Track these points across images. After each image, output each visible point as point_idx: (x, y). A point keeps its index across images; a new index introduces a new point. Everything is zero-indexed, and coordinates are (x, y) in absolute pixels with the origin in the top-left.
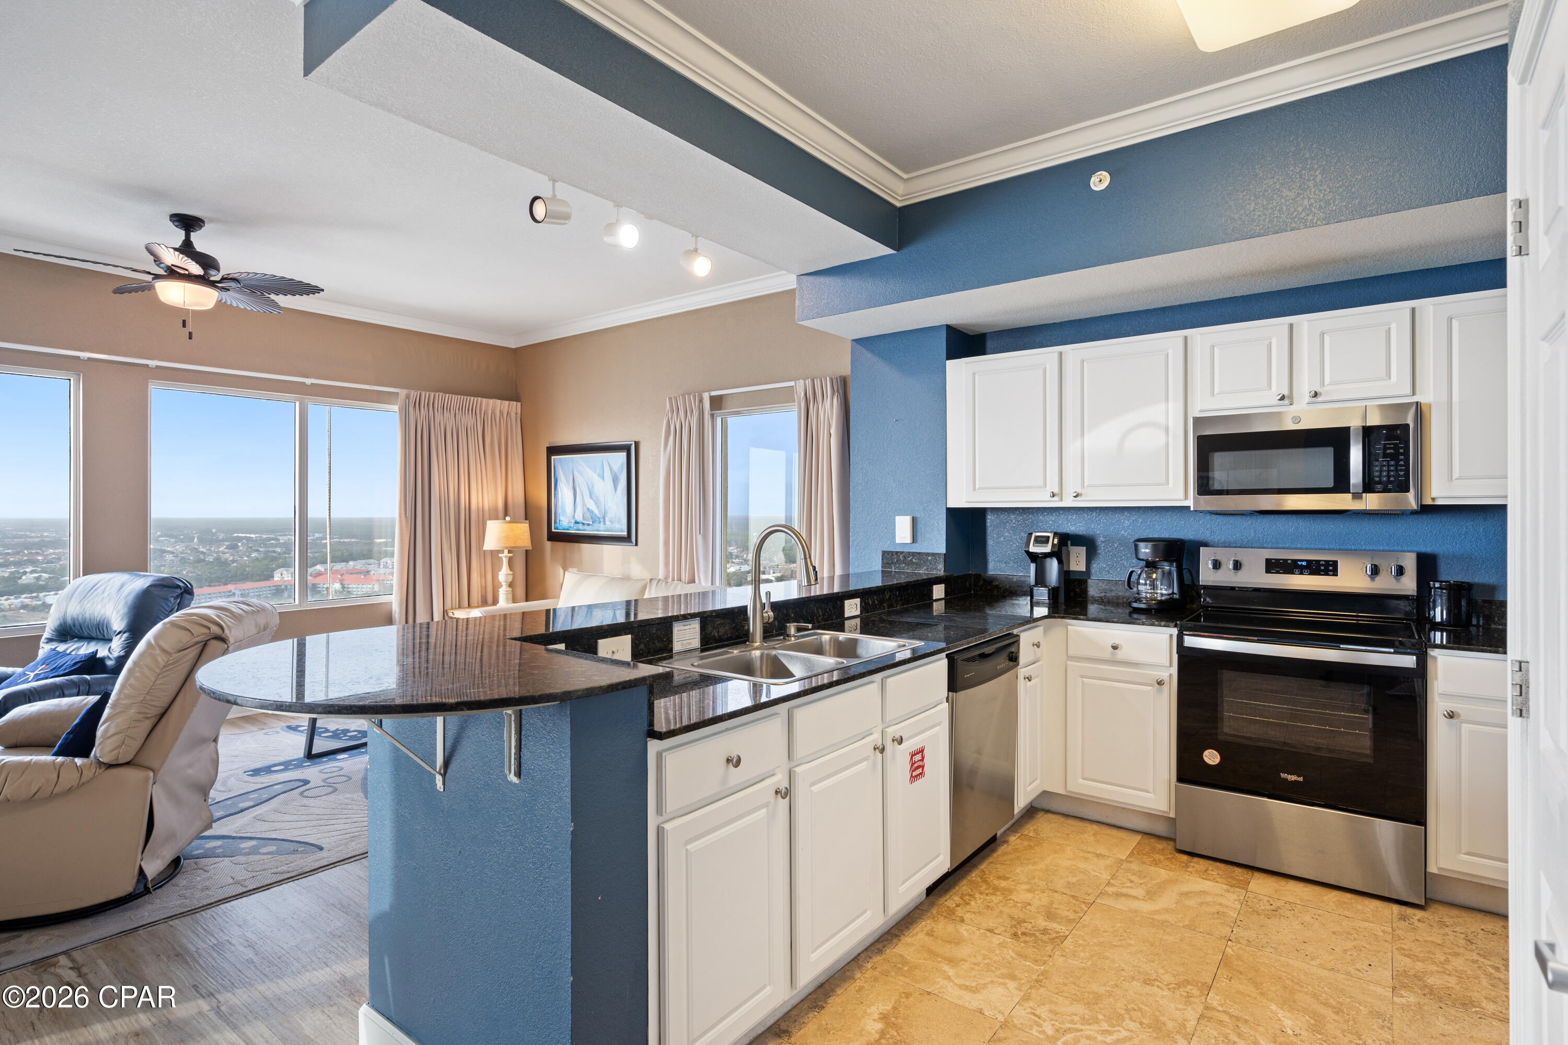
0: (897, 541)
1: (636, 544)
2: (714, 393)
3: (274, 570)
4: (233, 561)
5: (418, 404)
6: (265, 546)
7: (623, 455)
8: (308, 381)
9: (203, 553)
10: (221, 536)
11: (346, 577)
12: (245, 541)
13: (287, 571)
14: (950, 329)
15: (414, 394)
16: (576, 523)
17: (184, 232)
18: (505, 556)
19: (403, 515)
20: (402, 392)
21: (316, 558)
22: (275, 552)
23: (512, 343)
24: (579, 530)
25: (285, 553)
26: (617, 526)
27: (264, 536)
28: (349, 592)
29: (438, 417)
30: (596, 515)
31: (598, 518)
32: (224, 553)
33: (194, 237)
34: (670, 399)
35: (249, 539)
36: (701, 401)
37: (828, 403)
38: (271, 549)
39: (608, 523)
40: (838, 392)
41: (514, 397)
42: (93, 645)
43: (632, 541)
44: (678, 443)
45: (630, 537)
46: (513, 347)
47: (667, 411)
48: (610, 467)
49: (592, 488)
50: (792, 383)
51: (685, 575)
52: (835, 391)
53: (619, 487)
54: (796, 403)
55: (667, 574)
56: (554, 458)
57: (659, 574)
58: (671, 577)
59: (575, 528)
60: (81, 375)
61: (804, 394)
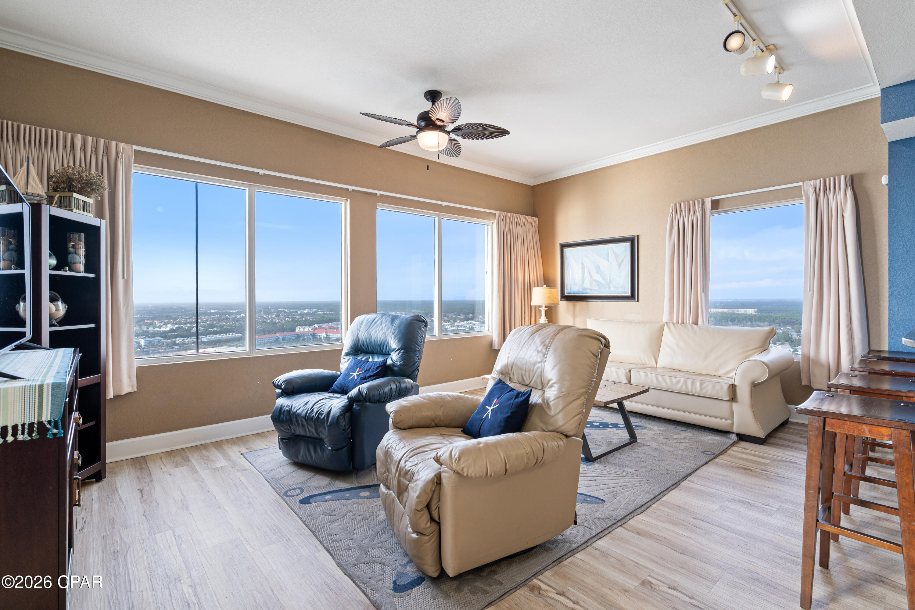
1: (638, 301)
2: (714, 198)
3: (296, 327)
4: (278, 322)
6: (292, 315)
7: (628, 244)
8: (444, 204)
9: (265, 318)
10: (273, 310)
11: (328, 330)
12: (283, 313)
13: (302, 327)
16: (585, 289)
17: (431, 102)
18: (543, 310)
20: (497, 213)
21: (315, 321)
22: (296, 318)
23: (532, 182)
24: (587, 293)
25: (300, 318)
26: (620, 290)
27: (291, 310)
28: (329, 338)
30: (602, 283)
31: (604, 285)
32: (274, 319)
33: (436, 104)
34: (676, 205)
35: (285, 312)
36: (703, 204)
37: (840, 195)
38: (294, 317)
39: (612, 288)
40: (850, 186)
41: (534, 215)
42: (380, 357)
43: (634, 299)
44: (681, 233)
45: (633, 296)
46: (532, 185)
47: (670, 213)
48: (614, 253)
49: (599, 267)
50: (801, 184)
51: (689, 320)
52: (848, 184)
53: (622, 265)
54: (804, 198)
55: (671, 319)
56: (566, 250)
57: (662, 319)
58: (675, 321)
59: (584, 292)
60: (349, 200)
61: (813, 190)
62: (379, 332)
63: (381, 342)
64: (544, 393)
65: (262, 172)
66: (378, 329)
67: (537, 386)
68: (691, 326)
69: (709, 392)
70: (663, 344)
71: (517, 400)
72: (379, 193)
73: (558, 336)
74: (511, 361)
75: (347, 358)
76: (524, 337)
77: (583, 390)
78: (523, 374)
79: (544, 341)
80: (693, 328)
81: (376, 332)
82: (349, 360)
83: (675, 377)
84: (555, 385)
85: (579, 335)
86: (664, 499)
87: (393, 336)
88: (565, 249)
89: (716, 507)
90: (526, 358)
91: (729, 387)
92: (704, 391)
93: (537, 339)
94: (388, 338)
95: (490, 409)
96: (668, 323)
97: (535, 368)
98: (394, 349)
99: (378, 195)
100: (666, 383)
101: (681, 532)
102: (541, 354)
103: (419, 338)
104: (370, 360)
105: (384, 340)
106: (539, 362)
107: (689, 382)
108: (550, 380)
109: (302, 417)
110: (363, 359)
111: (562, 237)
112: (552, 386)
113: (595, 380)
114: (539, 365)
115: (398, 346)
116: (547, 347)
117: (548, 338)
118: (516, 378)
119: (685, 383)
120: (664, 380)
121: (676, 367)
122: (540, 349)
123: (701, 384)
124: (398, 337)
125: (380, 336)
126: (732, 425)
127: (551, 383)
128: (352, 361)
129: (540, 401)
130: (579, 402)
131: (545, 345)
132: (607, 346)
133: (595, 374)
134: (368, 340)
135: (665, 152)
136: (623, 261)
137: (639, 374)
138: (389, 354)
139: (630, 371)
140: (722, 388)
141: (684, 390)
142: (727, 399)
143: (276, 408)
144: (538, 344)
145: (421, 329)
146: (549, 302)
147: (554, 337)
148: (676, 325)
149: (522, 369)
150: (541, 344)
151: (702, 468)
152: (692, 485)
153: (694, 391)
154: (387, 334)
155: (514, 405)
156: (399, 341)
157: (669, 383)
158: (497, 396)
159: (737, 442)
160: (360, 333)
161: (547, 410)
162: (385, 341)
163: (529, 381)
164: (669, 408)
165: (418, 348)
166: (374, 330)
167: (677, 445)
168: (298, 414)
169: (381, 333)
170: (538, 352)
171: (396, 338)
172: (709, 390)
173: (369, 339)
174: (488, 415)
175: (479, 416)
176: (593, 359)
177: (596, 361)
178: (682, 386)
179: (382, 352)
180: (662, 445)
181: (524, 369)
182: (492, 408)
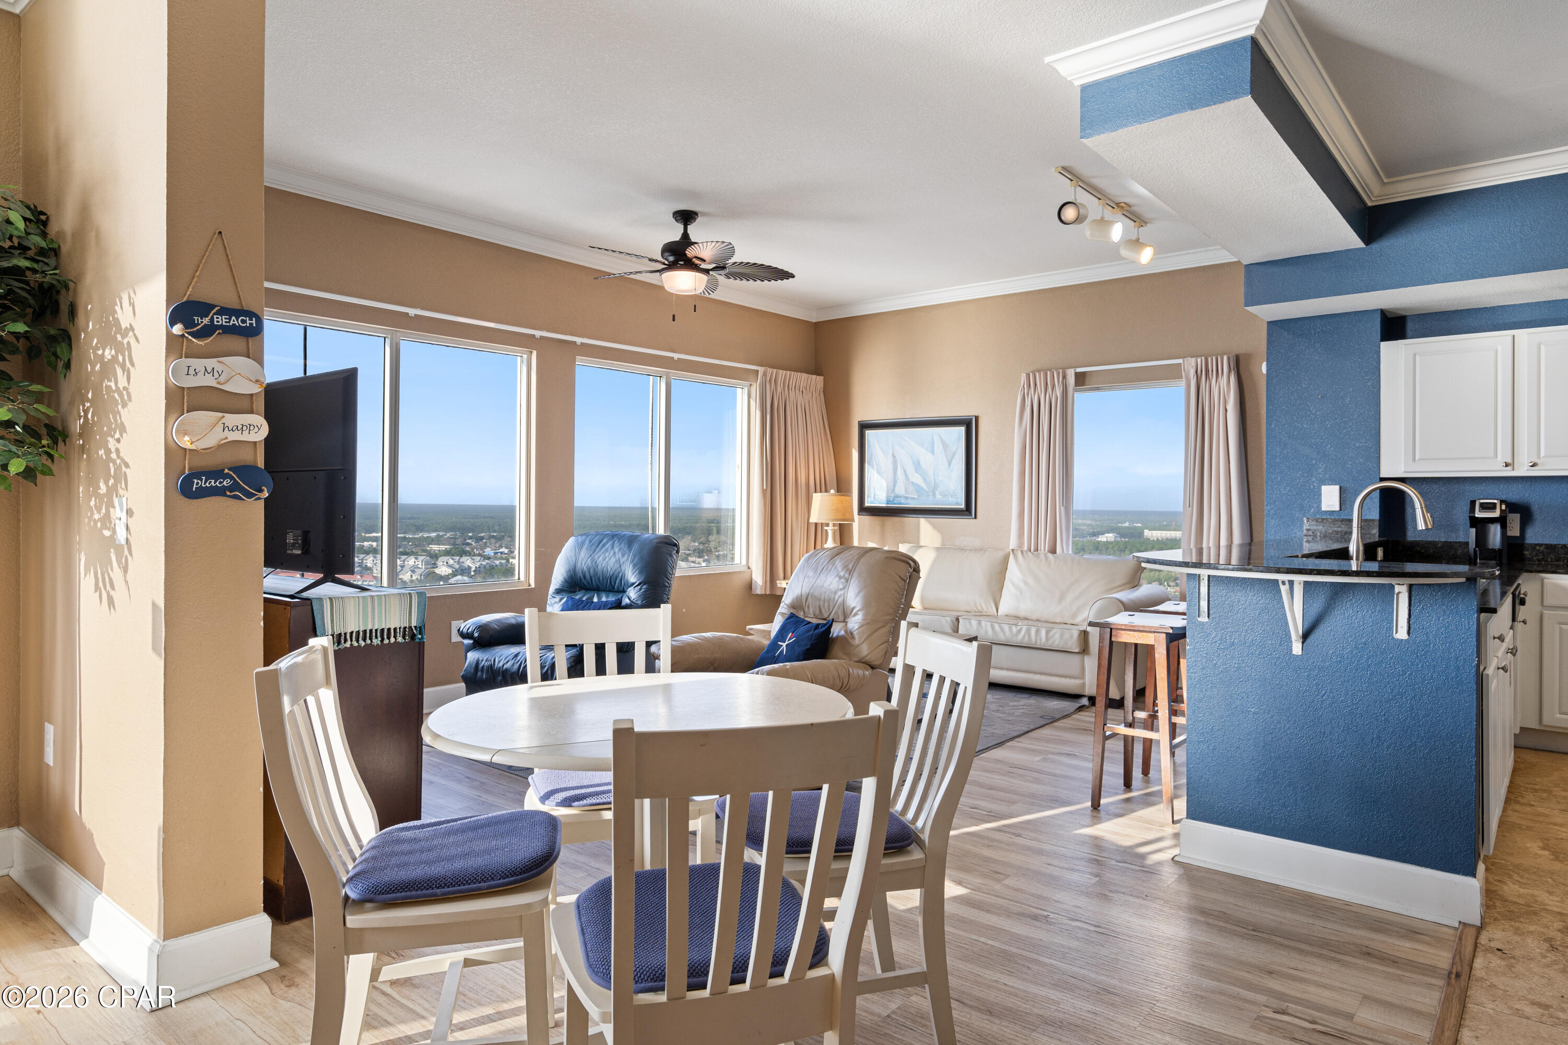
0: (1323, 509)
1: (975, 518)
2: (1079, 370)
7: (962, 430)
8: (676, 356)
14: (1383, 312)
15: (769, 371)
17: (683, 226)
18: (830, 528)
20: (761, 370)
23: (814, 318)
24: (900, 504)
30: (922, 489)
31: (926, 491)
33: (690, 229)
34: (1028, 376)
36: (1064, 377)
37: (1223, 381)
39: (938, 497)
40: (1234, 369)
41: (818, 373)
42: (611, 596)
43: (970, 514)
44: (1036, 416)
45: (968, 510)
46: (814, 321)
47: (1021, 387)
48: (943, 442)
49: (919, 462)
50: (1180, 361)
51: (1044, 546)
52: (1232, 368)
53: (954, 461)
54: (1184, 379)
55: (1020, 545)
56: (869, 433)
57: (1009, 546)
58: (1026, 548)
59: (895, 502)
60: (535, 353)
61: (1194, 371)
62: (610, 559)
63: (613, 574)
64: (846, 624)
65: (412, 312)
66: (607, 554)
67: (838, 617)
68: (1045, 555)
69: (1056, 643)
70: (1007, 583)
71: (816, 631)
72: (579, 340)
73: (862, 560)
74: (805, 591)
75: (558, 598)
76: (821, 562)
77: (889, 617)
78: (821, 606)
79: (847, 566)
80: (1047, 558)
81: (605, 559)
82: (562, 598)
83: (1016, 625)
84: (859, 613)
85: (887, 558)
86: (981, 756)
87: (631, 566)
88: (867, 432)
89: (1038, 759)
90: (825, 585)
91: (1080, 635)
92: (1050, 642)
93: (839, 564)
94: (623, 568)
95: (784, 645)
96: (1015, 551)
97: (836, 597)
98: (633, 584)
99: (579, 343)
100: (1004, 633)
101: (994, 777)
102: (843, 580)
103: (669, 569)
104: (595, 600)
105: (617, 571)
106: (841, 590)
107: (1033, 630)
108: (853, 609)
109: (513, 673)
110: (584, 599)
111: (863, 410)
112: (856, 614)
113: (902, 606)
114: (840, 593)
115: (639, 580)
116: (851, 572)
117: (851, 561)
118: (811, 612)
119: (1028, 631)
120: (1002, 630)
121: (1022, 614)
122: (842, 574)
123: (1047, 633)
124: (639, 566)
125: (612, 565)
126: (1084, 684)
127: (855, 611)
128: (567, 601)
129: (842, 633)
130: (886, 629)
131: (848, 569)
132: (917, 570)
133: (903, 600)
134: (592, 571)
135: (1015, 294)
136: (954, 454)
137: (970, 623)
138: (624, 591)
139: (958, 620)
140: (1071, 636)
141: (1026, 642)
142: (1077, 650)
143: (469, 664)
144: (840, 570)
145: (671, 556)
146: (837, 517)
147: (859, 559)
148: (1025, 553)
149: (819, 600)
150: (843, 569)
151: (1036, 730)
152: (1019, 744)
153: (1038, 643)
154: (622, 562)
155: (813, 637)
156: (640, 573)
157: (1008, 633)
158: (792, 630)
159: (1088, 707)
160: (580, 559)
161: (851, 641)
162: (619, 573)
163: (829, 613)
164: (1008, 669)
165: (668, 583)
166: (602, 556)
167: (1013, 711)
168: (506, 670)
169: (613, 560)
170: (840, 578)
171: (636, 568)
172: (1057, 640)
173: (594, 569)
174: (782, 651)
175: (770, 655)
176: (901, 583)
177: (905, 586)
178: (1024, 636)
179: (614, 587)
180: (993, 713)
181: (822, 599)
182: (787, 643)
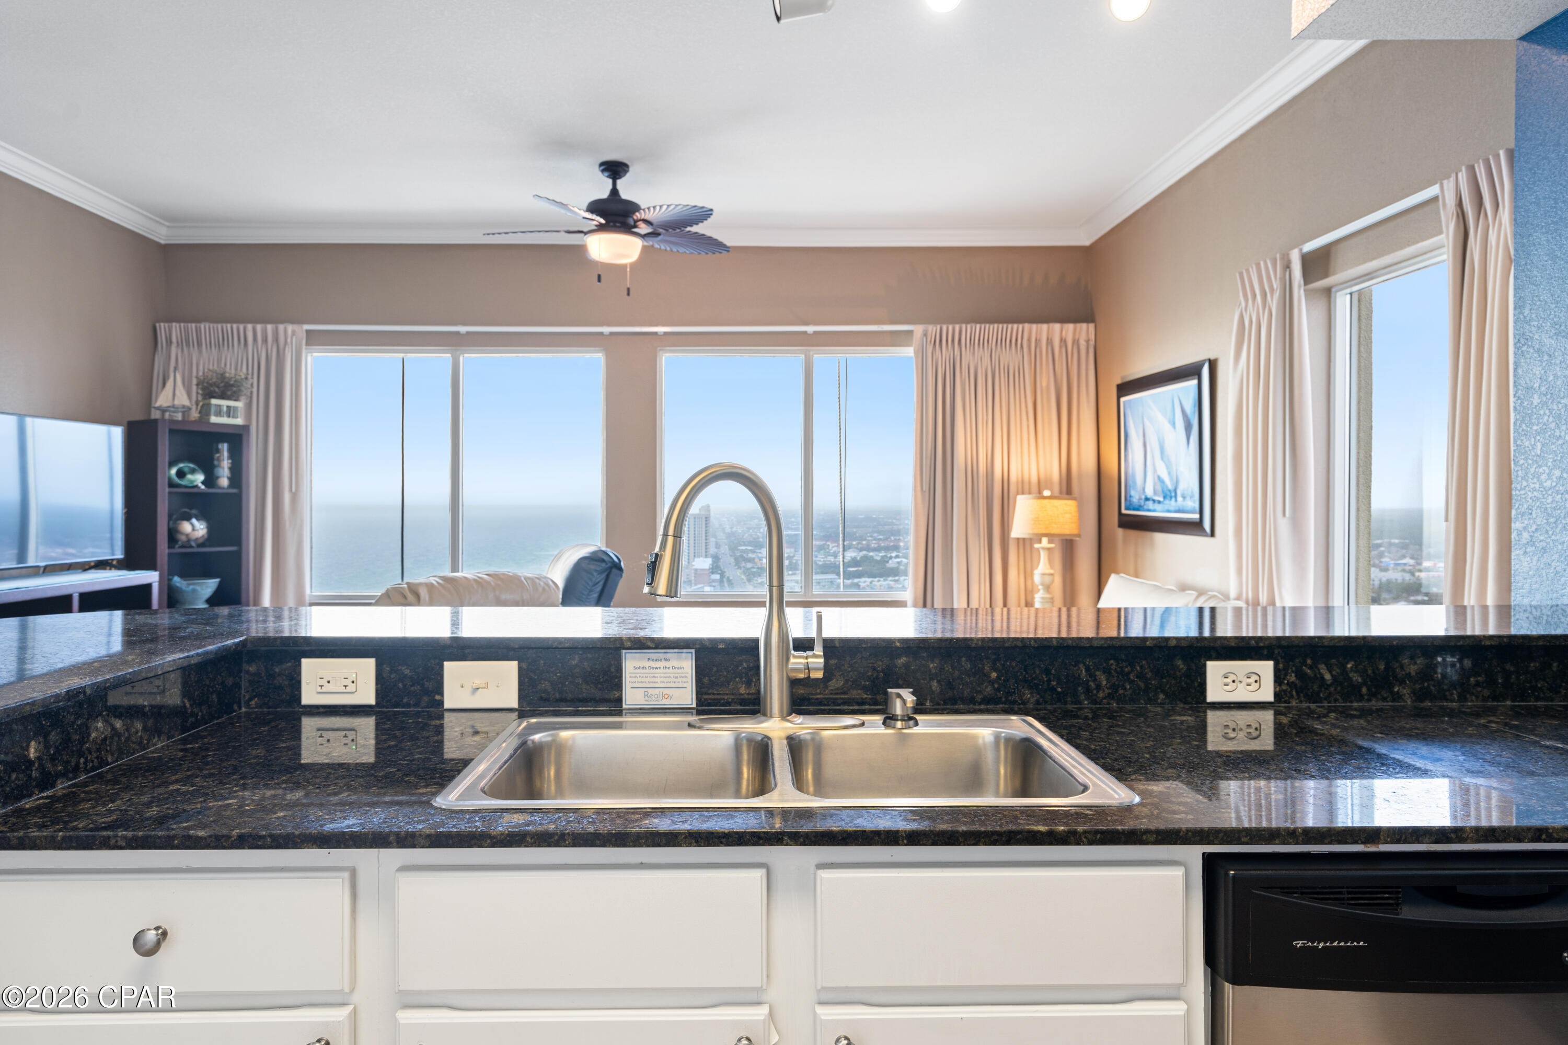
1: (1213, 534)
2: (1306, 248)
5: (938, 342)
7: (1190, 384)
8: (810, 329)
15: (933, 329)
16: (1147, 499)
17: (611, 180)
18: (1043, 546)
19: (919, 488)
20: (918, 329)
24: (1151, 511)
26: (1188, 504)
29: (967, 357)
30: (1167, 487)
31: (1170, 491)
33: (621, 183)
36: (1287, 266)
39: (1179, 500)
43: (1206, 529)
45: (1201, 523)
46: (1086, 244)
47: (1238, 298)
49: (1164, 443)
50: (1436, 189)
53: (1192, 439)
55: (1240, 588)
56: (1126, 400)
57: (1230, 587)
59: (1145, 507)
60: (604, 351)
61: (1456, 205)
65: (463, 329)
72: (661, 330)
88: (1122, 399)
99: (661, 334)
111: (1122, 368)
